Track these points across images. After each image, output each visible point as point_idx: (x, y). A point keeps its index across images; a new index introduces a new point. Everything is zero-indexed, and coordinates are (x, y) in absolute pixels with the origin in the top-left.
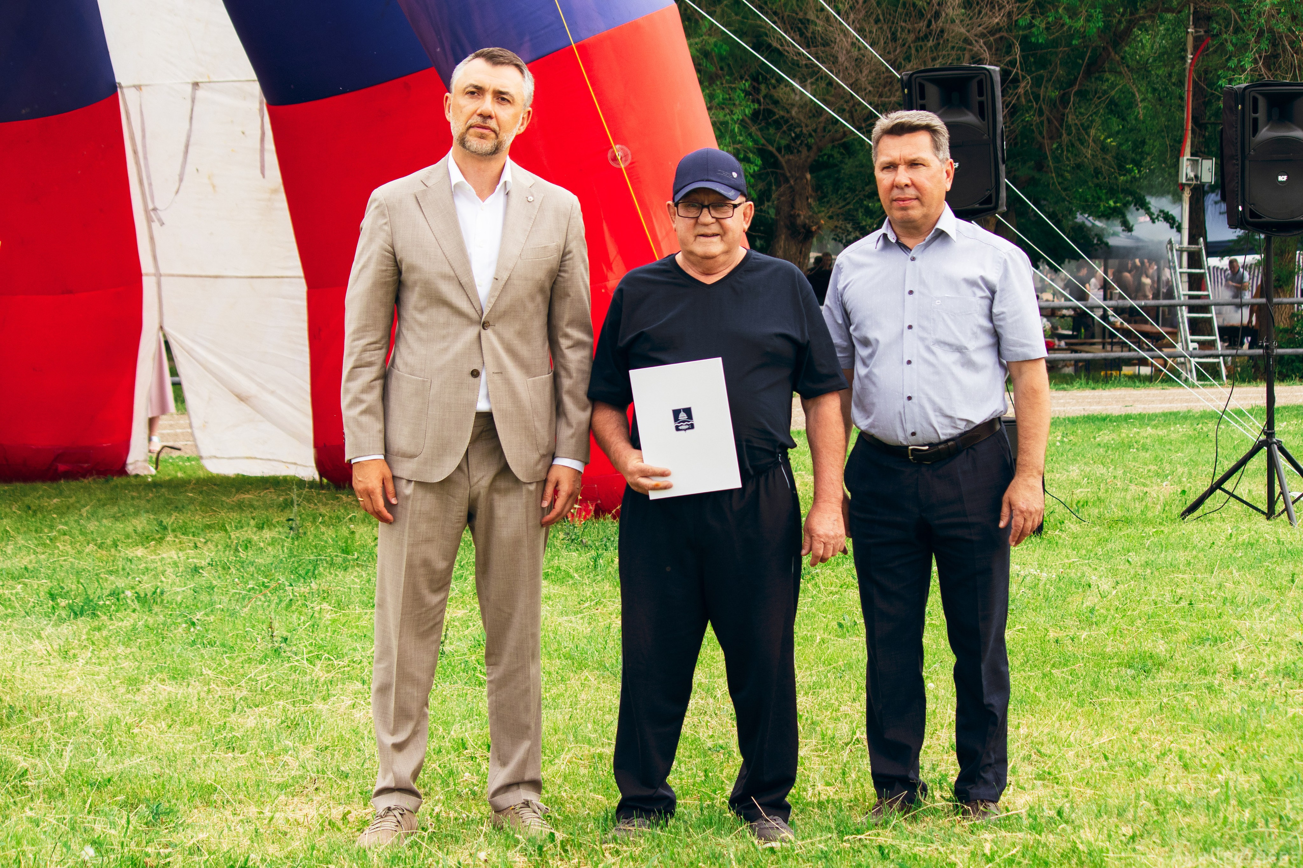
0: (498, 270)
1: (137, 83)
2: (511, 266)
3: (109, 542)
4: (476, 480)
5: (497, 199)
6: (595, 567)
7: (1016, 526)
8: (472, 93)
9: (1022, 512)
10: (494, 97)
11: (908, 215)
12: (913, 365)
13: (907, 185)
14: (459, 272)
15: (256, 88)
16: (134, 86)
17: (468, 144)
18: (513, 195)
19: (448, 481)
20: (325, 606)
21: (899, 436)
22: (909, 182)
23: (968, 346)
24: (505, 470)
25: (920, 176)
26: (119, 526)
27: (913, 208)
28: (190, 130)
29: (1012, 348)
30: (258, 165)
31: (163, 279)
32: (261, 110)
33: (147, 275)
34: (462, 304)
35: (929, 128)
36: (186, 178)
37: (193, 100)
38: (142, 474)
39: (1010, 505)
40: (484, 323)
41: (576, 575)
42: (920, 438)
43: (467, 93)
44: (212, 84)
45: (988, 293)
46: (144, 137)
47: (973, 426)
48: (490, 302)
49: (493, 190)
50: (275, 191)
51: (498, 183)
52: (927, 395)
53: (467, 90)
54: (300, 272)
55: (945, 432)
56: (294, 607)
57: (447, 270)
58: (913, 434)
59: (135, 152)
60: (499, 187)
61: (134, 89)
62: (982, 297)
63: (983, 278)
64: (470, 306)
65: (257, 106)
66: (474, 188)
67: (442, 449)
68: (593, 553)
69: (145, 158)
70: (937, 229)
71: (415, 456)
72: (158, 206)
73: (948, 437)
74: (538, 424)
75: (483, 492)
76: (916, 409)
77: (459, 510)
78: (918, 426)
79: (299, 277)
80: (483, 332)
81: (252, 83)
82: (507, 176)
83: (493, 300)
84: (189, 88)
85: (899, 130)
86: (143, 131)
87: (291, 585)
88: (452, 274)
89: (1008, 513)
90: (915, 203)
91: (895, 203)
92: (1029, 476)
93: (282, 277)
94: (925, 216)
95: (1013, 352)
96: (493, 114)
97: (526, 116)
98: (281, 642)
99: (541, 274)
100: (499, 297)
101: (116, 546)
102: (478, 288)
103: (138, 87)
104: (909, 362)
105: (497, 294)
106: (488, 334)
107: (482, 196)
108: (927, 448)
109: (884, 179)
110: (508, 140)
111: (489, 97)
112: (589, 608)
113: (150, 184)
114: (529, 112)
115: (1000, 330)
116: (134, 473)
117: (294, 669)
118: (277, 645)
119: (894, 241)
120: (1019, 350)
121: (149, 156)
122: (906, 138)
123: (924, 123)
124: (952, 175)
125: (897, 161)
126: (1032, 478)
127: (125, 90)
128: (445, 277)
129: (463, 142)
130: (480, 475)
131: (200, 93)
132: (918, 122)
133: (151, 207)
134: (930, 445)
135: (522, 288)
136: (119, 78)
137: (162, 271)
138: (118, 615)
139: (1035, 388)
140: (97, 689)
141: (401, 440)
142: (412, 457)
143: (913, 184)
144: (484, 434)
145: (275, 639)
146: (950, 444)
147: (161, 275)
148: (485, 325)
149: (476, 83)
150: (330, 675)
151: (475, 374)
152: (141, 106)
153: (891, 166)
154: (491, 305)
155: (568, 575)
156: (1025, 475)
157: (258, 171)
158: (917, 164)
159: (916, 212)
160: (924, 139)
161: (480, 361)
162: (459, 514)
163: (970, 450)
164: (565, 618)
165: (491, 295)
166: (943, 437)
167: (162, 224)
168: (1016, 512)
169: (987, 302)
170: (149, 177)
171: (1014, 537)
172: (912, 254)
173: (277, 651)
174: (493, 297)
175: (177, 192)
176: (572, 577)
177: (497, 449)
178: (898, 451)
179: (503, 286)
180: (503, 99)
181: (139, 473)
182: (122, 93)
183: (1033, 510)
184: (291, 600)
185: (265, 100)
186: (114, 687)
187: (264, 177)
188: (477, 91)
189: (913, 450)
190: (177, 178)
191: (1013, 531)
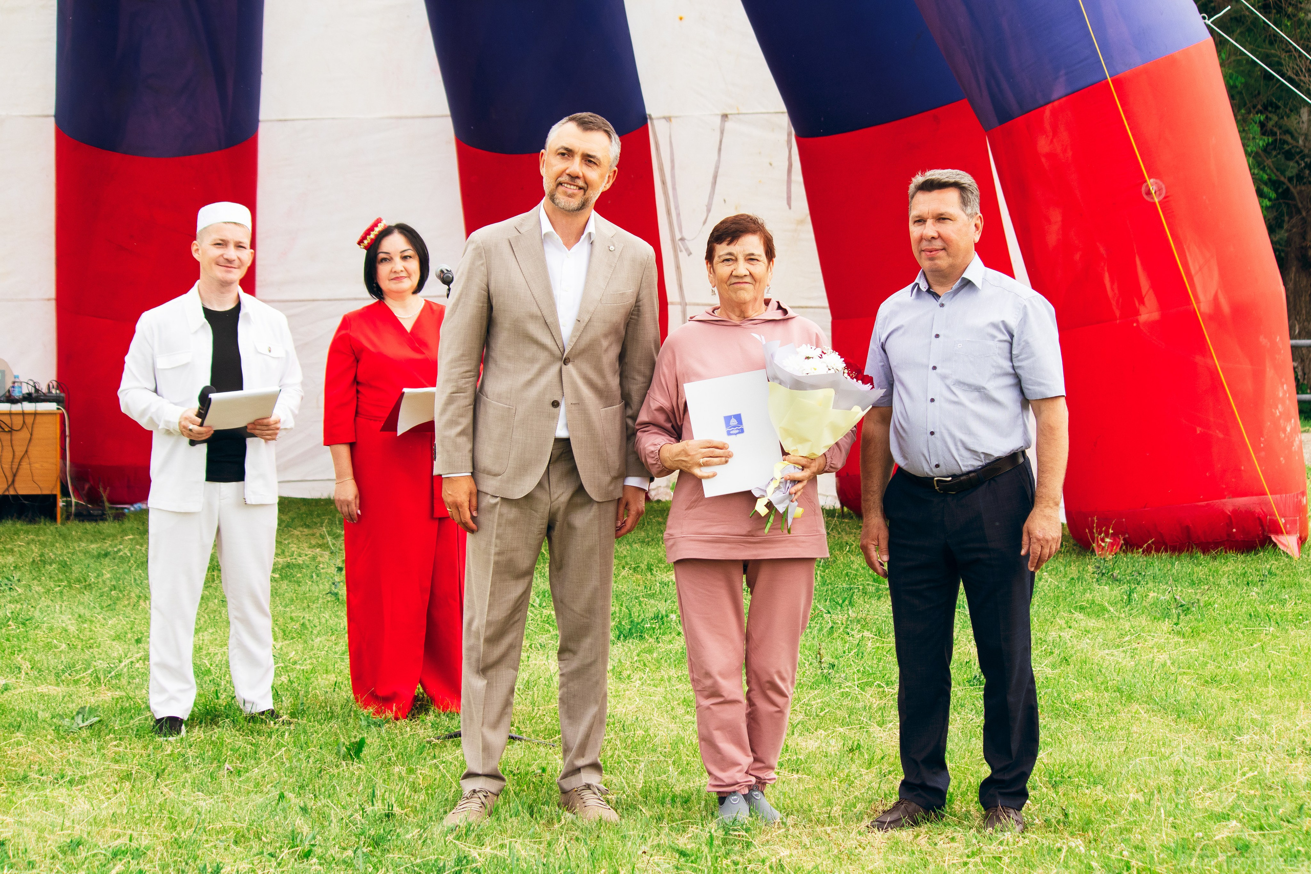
0: (580, 312)
1: (667, 114)
2: (592, 309)
3: (643, 566)
4: (556, 496)
5: (582, 247)
6: (1130, 600)
7: (1033, 553)
8: (563, 154)
9: (1038, 540)
10: (582, 159)
11: (935, 264)
12: (936, 403)
13: (933, 238)
14: (545, 313)
15: (784, 120)
16: (664, 118)
17: (557, 201)
18: (596, 244)
19: (528, 497)
20: (867, 634)
21: (924, 467)
22: (936, 235)
23: (986, 386)
24: (580, 490)
25: (947, 229)
26: (651, 550)
27: (939, 258)
28: (719, 161)
29: (1030, 387)
30: (785, 196)
31: (688, 308)
32: (789, 142)
33: (672, 303)
34: (547, 341)
35: (956, 185)
36: (713, 208)
37: (722, 132)
38: (664, 500)
39: (1029, 533)
40: (565, 359)
41: (1111, 609)
42: (943, 470)
43: (559, 154)
44: (741, 116)
45: (1007, 338)
46: (673, 167)
47: (992, 459)
48: (571, 341)
49: (578, 239)
50: (801, 222)
51: (583, 234)
52: (948, 430)
53: (559, 151)
54: (825, 303)
55: (968, 463)
56: (835, 635)
57: (535, 310)
58: (937, 466)
59: (664, 183)
60: (583, 237)
61: (663, 121)
62: (1001, 341)
63: (1003, 322)
64: (553, 343)
65: (785, 137)
66: (562, 237)
67: (523, 469)
68: (1125, 587)
69: (674, 189)
70: (964, 279)
71: (499, 475)
72: (686, 236)
73: (971, 469)
74: (609, 450)
75: (562, 508)
76: (939, 444)
77: (539, 523)
78: (941, 458)
79: (824, 308)
80: (564, 367)
81: (780, 115)
82: (591, 228)
83: (575, 340)
84: (718, 120)
85: (930, 186)
86: (672, 161)
87: (829, 613)
88: (539, 314)
89: (1028, 542)
90: (942, 253)
91: (923, 253)
92: (1045, 507)
93: (806, 307)
94: (952, 266)
95: (1034, 391)
96: (581, 175)
97: (612, 174)
98: (830, 668)
99: (618, 317)
100: (580, 337)
101: (651, 570)
102: (562, 328)
103: (668, 119)
104: (932, 400)
105: (578, 334)
106: (570, 368)
107: (569, 245)
108: (950, 479)
109: (915, 231)
110: (595, 196)
111: (577, 159)
112: (1130, 641)
113: (678, 215)
114: (615, 171)
115: (1019, 371)
116: (656, 499)
117: (845, 695)
118: (825, 671)
119: (925, 290)
120: (1037, 388)
121: (677, 187)
122: (935, 194)
123: (952, 180)
124: (981, 228)
125: (925, 216)
126: (1047, 508)
127: (655, 122)
128: (533, 317)
129: (552, 198)
130: (560, 492)
131: (729, 125)
132: (947, 180)
133: (678, 236)
134: (954, 476)
135: (599, 328)
136: (649, 110)
137: (687, 301)
138: (665, 638)
139: (1052, 425)
140: (656, 709)
141: (486, 460)
142: (496, 475)
143: (940, 236)
144: (563, 455)
145: (823, 665)
146: (971, 475)
147: (686, 304)
148: (566, 361)
149: (567, 146)
150: (883, 702)
151: (556, 404)
152: (670, 137)
153: (921, 220)
154: (572, 344)
155: (1104, 609)
156: (1042, 506)
157: (785, 202)
158: (944, 219)
159: (943, 261)
160: (952, 195)
161: (560, 392)
162: (541, 526)
163: (992, 482)
164: (1107, 651)
165: (573, 335)
166: (964, 469)
167: (690, 254)
168: (1033, 540)
169: (1007, 345)
170: (677, 208)
171: (1032, 563)
172: (941, 300)
173: (827, 678)
174: (575, 336)
175: (705, 223)
176: (1108, 612)
177: (573, 471)
178: (925, 482)
179: (583, 326)
180: (590, 161)
181: (661, 498)
182: (652, 124)
183: (1050, 538)
184: (832, 627)
185: (793, 132)
186: (673, 709)
187: (790, 208)
188: (567, 153)
189: (938, 481)
190: (705, 209)
191: (1031, 557)
